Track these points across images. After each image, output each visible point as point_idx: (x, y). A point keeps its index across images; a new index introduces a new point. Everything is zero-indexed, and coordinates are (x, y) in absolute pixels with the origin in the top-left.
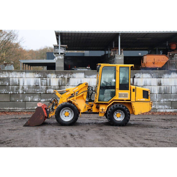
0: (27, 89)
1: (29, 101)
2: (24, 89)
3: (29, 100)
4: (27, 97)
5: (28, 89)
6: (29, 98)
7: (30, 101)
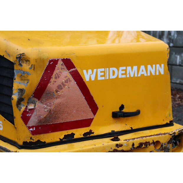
0: (176, 35)
1: (176, 65)
2: (170, 37)
3: (178, 63)
4: (176, 54)
5: (177, 37)
6: (178, 57)
7: (180, 65)
